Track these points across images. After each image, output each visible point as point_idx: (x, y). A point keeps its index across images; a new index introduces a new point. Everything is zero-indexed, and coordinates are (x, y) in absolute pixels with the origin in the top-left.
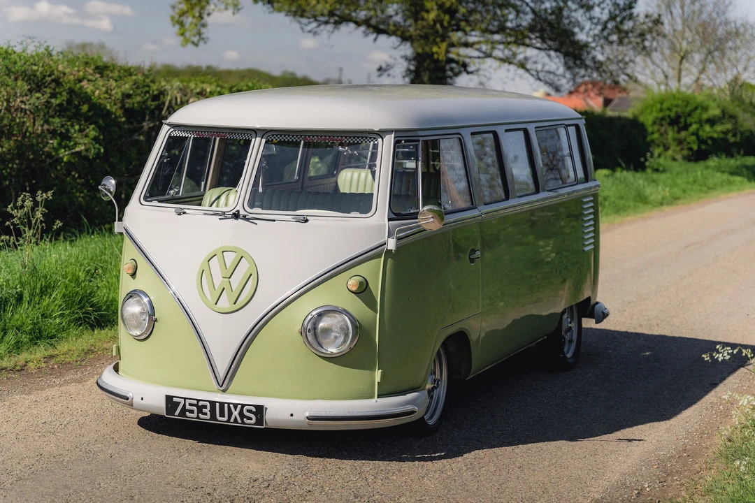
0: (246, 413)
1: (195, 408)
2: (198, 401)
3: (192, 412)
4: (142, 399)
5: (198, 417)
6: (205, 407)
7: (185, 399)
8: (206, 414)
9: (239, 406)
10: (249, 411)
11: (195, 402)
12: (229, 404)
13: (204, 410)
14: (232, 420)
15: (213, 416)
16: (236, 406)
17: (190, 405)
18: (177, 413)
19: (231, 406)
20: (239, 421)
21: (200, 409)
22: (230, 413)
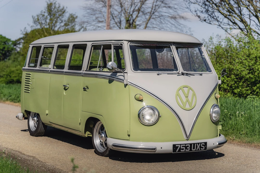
0: (202, 146)
1: (184, 148)
2: (186, 144)
3: (183, 149)
4: (161, 148)
5: (185, 151)
6: (188, 146)
7: (181, 145)
8: (188, 149)
9: (200, 144)
10: (203, 145)
11: (185, 145)
12: (196, 143)
13: (188, 148)
14: (197, 150)
15: (191, 150)
16: (198, 144)
17: (183, 147)
18: (177, 151)
19: (197, 144)
20: (199, 149)
21: (186, 147)
22: (197, 147)
